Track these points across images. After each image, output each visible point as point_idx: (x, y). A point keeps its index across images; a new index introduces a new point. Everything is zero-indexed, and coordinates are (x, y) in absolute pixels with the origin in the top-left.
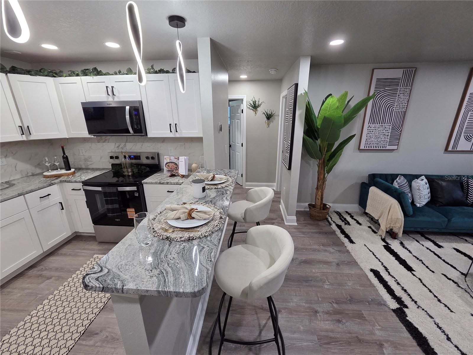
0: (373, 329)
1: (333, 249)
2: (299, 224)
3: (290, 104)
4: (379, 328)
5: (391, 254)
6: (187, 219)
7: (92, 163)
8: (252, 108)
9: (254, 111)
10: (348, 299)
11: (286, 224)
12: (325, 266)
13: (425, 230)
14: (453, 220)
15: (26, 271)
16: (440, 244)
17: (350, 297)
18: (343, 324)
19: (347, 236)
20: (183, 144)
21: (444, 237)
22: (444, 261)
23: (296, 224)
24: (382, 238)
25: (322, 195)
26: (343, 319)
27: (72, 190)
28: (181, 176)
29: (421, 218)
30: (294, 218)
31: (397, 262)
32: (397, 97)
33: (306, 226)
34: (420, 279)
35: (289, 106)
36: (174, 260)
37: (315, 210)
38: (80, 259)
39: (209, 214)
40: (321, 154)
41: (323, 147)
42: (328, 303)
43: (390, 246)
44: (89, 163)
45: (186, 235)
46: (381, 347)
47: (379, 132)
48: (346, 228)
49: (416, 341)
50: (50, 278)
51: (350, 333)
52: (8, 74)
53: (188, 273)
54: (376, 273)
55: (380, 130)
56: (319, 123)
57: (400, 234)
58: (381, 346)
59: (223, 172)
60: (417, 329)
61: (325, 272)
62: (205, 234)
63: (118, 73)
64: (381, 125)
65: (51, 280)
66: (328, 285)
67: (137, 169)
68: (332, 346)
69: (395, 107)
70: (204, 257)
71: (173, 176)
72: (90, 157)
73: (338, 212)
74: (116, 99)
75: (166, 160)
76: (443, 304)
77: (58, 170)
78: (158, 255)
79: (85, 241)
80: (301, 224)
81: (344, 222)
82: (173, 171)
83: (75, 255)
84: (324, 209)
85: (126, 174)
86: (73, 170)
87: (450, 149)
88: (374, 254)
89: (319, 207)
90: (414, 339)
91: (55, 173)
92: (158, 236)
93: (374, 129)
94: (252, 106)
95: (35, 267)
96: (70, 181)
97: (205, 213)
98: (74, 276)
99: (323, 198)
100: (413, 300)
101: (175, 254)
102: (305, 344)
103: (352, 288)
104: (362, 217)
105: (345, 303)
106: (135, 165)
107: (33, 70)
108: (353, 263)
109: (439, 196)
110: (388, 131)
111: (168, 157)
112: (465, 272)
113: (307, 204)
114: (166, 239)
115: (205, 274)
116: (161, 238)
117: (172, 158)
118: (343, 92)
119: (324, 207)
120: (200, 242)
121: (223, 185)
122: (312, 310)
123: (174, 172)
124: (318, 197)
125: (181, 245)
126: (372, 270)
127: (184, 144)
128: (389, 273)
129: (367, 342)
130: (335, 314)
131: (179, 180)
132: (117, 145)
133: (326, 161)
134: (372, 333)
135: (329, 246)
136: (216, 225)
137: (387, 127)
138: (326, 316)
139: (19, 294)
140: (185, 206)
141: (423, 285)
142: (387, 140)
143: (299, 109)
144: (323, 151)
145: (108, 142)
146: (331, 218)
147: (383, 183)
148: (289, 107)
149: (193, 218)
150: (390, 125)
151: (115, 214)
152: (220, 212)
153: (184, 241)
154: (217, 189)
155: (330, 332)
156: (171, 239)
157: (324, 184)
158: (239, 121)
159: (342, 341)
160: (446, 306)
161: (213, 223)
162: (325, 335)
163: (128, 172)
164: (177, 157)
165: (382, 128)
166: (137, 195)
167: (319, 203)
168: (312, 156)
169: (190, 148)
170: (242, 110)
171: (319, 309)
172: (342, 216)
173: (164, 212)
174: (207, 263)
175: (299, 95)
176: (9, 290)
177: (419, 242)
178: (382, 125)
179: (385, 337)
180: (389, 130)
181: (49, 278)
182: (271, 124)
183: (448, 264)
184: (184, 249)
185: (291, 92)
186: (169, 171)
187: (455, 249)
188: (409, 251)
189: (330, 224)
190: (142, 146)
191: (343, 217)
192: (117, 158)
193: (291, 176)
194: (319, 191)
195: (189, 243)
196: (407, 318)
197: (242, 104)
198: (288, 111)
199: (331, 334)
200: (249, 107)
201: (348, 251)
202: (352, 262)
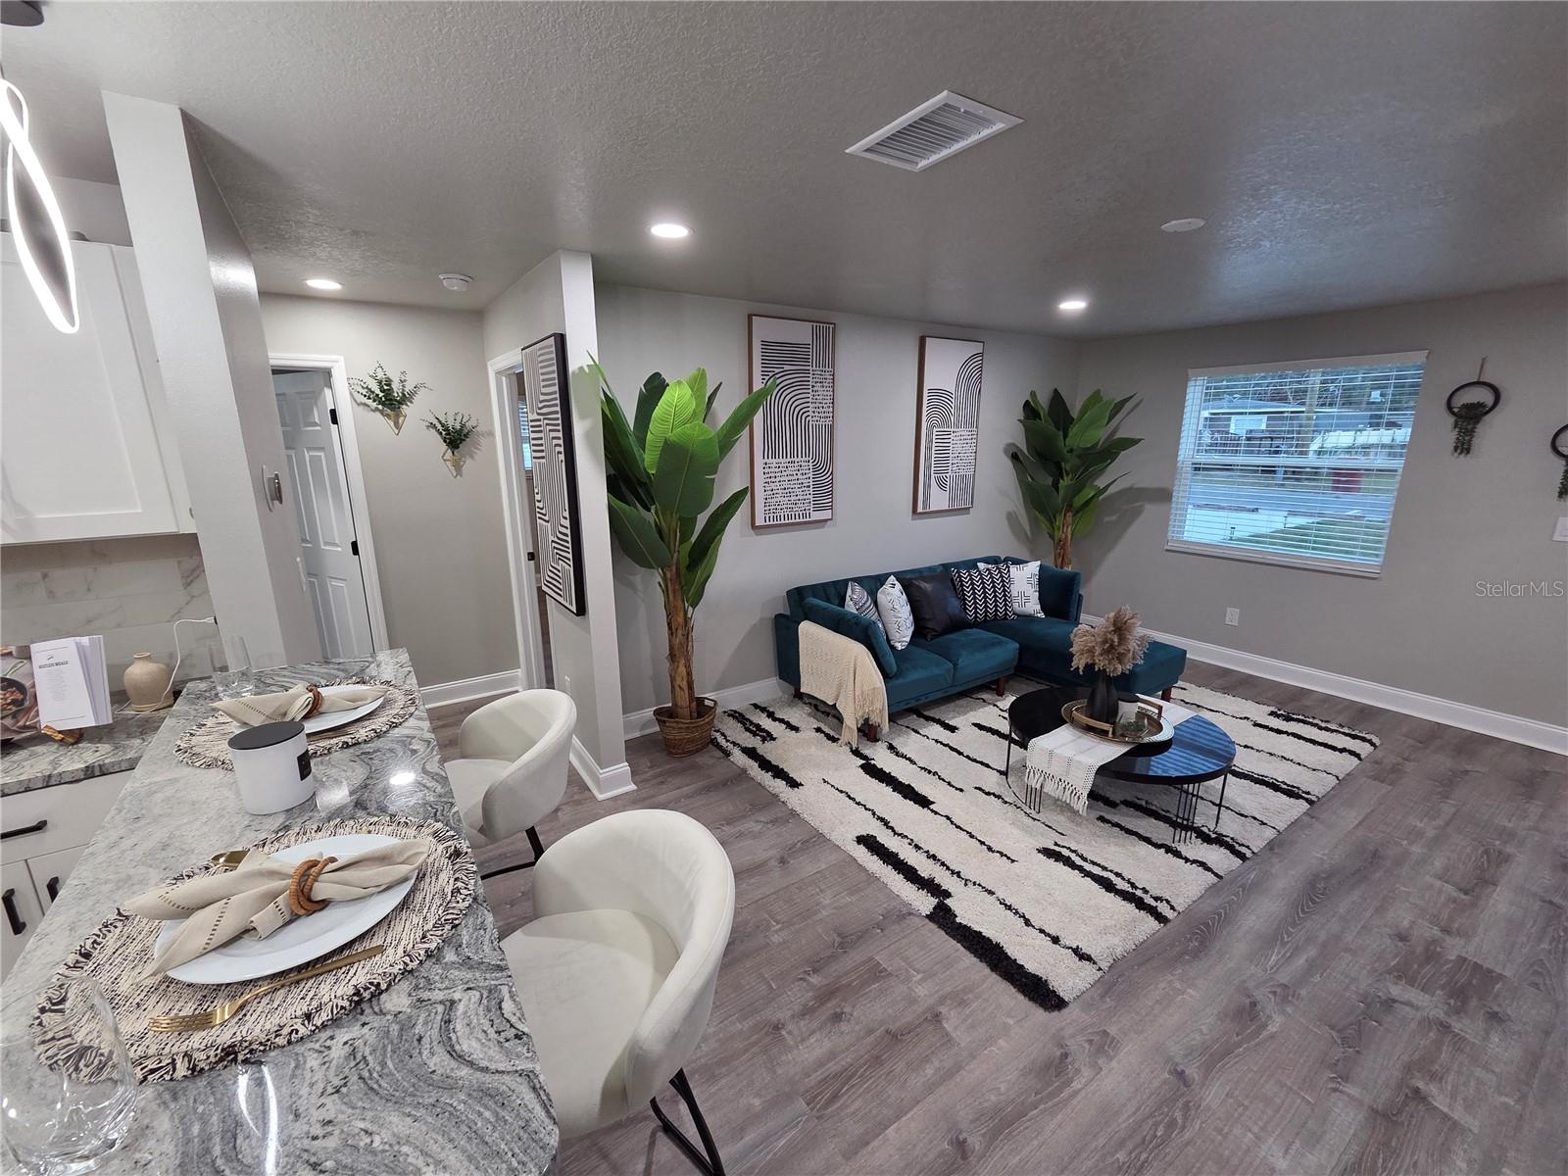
0: (909, 988)
1: (757, 821)
2: (642, 782)
3: (542, 398)
4: (920, 976)
5: (881, 781)
6: (288, 919)
8: (380, 407)
9: (388, 416)
10: (836, 945)
11: (600, 797)
12: (753, 881)
13: (923, 700)
14: (961, 662)
16: (952, 723)
17: (839, 935)
18: (849, 1020)
19: (779, 773)
20: (38, 575)
21: (952, 705)
22: (968, 757)
23: (633, 787)
24: (851, 749)
25: (689, 674)
26: (843, 1004)
28: (61, 736)
29: (914, 675)
30: (624, 767)
31: (897, 796)
32: (810, 391)
33: (663, 783)
34: (948, 818)
35: (540, 406)
36: (337, 1132)
37: (677, 722)
39: (409, 858)
40: (669, 547)
41: (669, 530)
42: (796, 984)
43: (873, 762)
45: (333, 991)
46: (937, 1021)
47: (790, 478)
48: (766, 749)
49: (987, 963)
51: (870, 1032)
53: (451, 1140)
54: (868, 842)
55: (791, 473)
56: (649, 459)
57: (886, 726)
58: (937, 1018)
59: (338, 669)
60: (981, 933)
61: (760, 896)
62: (426, 946)
64: (789, 459)
66: (780, 930)
68: (846, 1097)
69: (810, 413)
70: (480, 1040)
73: (736, 712)
76: (998, 852)
78: (219, 1162)
80: (646, 781)
81: (758, 735)
84: (700, 715)
87: (920, 510)
88: (849, 797)
89: (686, 712)
90: (981, 961)
92: (152, 1071)
93: (777, 470)
94: (376, 399)
97: (383, 859)
99: (692, 682)
100: (953, 872)
101: (322, 1100)
102: (782, 1144)
103: (835, 908)
104: (794, 709)
105: (833, 957)
108: (816, 840)
109: (927, 617)
110: (807, 476)
112: (1003, 769)
113: (649, 713)
114: (222, 1060)
115: (527, 1097)
116: (182, 1070)
118: (693, 372)
119: (702, 709)
120: (417, 987)
121: (379, 723)
122: (766, 1030)
123: (8, 728)
124: (678, 681)
125: (329, 1048)
126: (861, 840)
127: (45, 576)
128: (892, 829)
129: (909, 1029)
130: (822, 1004)
131: (55, 763)
133: (683, 571)
134: (912, 1001)
135: (744, 817)
136: (448, 890)
137: (803, 464)
138: (802, 1023)
140: (244, 867)
141: (958, 827)
142: (808, 496)
143: (582, 417)
144: (672, 543)
146: (723, 734)
147: (825, 609)
148: (540, 409)
149: (324, 904)
150: (807, 459)
152: (435, 834)
153: (335, 1022)
154: (355, 744)
155: (829, 1060)
156: (251, 1051)
157: (690, 639)
158: (322, 454)
159: (861, 1067)
160: (1002, 854)
161: (430, 888)
162: (819, 1078)
164: (13, 649)
165: (793, 469)
167: (683, 699)
168: (644, 563)
169: (89, 590)
170: (333, 413)
171: (779, 1015)
172: (747, 720)
173: (111, 941)
174: (508, 1053)
175: (573, 373)
177: (918, 733)
178: (792, 459)
179: (936, 992)
180: (807, 471)
182: (469, 465)
183: (975, 761)
184: (359, 1056)
185: (540, 359)
187: (975, 725)
188: (909, 759)
189: (727, 754)
191: (751, 723)
193: (589, 632)
194: (678, 662)
195: (363, 1019)
196: (958, 920)
197: (327, 392)
198: (539, 420)
199: (833, 1067)
200: (365, 400)
201: (793, 814)
202: (811, 839)
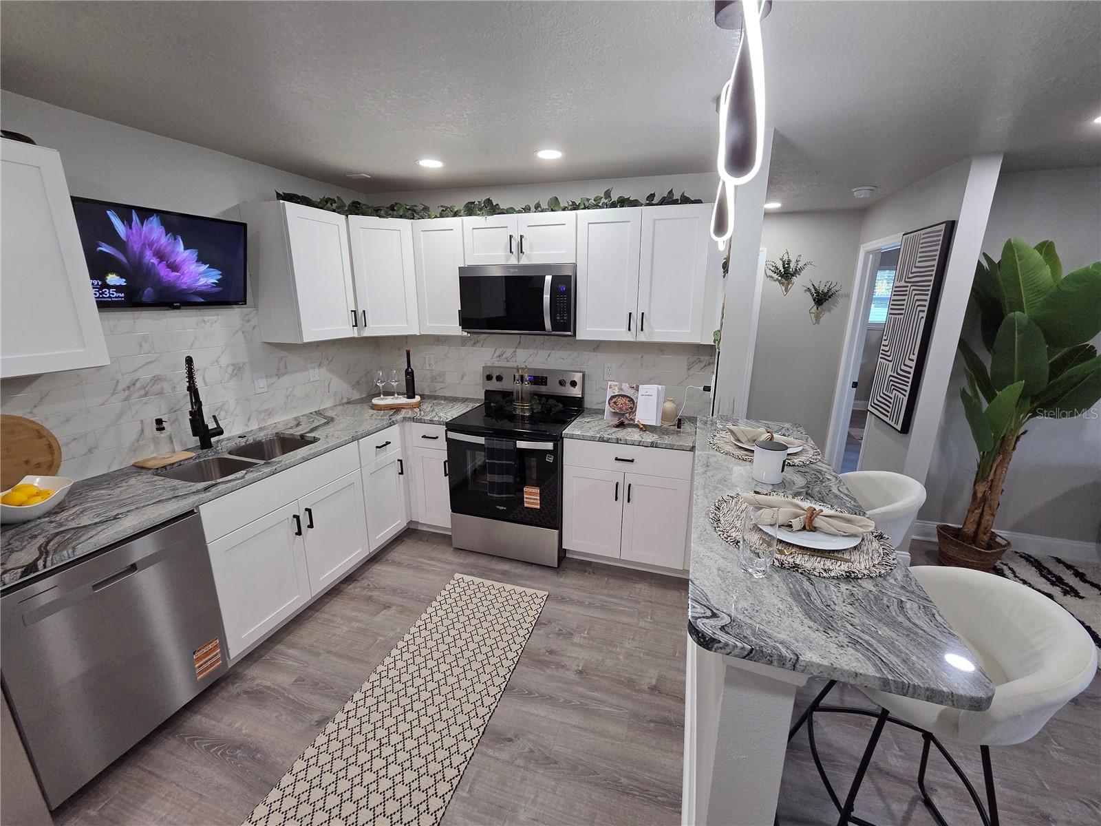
3: (914, 270)
6: (804, 528)
7: (443, 385)
15: (343, 586)
27: (423, 437)
28: (642, 426)
35: (911, 276)
38: (431, 577)
39: (863, 525)
42: (1078, 803)
44: (438, 386)
45: (834, 566)
50: (389, 607)
52: (349, 216)
63: (533, 209)
65: (393, 610)
66: (1061, 751)
67: (540, 406)
71: (621, 425)
72: (442, 374)
73: (1030, 556)
74: (524, 261)
75: (611, 390)
77: (394, 395)
79: (427, 541)
81: (1057, 586)
82: (624, 414)
83: (418, 568)
85: (518, 412)
86: (418, 398)
91: (389, 401)
94: (779, 273)
95: (356, 580)
96: (421, 419)
97: (849, 521)
98: (430, 610)
101: (845, 604)
106: (536, 397)
107: (383, 207)
111: (617, 383)
113: (934, 525)
117: (625, 386)
119: (993, 542)
120: (877, 585)
123: (627, 418)
125: (840, 587)
127: (642, 357)
131: (641, 437)
132: (498, 353)
139: (345, 629)
145: (482, 347)
148: (910, 278)
149: (818, 530)
151: (504, 496)
153: (839, 579)
154: (793, 466)
156: (804, 571)
163: (523, 409)
164: (634, 386)
166: (550, 459)
169: (654, 365)
172: (1045, 568)
176: (326, 616)
181: (387, 606)
184: (856, 597)
185: (923, 241)
186: (615, 413)
190: (549, 356)
191: (1051, 573)
192: (499, 378)
193: (907, 447)
195: (854, 584)
198: (906, 287)
200: (772, 274)
